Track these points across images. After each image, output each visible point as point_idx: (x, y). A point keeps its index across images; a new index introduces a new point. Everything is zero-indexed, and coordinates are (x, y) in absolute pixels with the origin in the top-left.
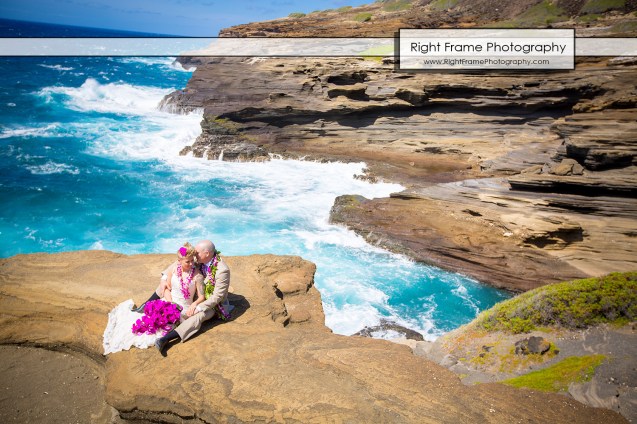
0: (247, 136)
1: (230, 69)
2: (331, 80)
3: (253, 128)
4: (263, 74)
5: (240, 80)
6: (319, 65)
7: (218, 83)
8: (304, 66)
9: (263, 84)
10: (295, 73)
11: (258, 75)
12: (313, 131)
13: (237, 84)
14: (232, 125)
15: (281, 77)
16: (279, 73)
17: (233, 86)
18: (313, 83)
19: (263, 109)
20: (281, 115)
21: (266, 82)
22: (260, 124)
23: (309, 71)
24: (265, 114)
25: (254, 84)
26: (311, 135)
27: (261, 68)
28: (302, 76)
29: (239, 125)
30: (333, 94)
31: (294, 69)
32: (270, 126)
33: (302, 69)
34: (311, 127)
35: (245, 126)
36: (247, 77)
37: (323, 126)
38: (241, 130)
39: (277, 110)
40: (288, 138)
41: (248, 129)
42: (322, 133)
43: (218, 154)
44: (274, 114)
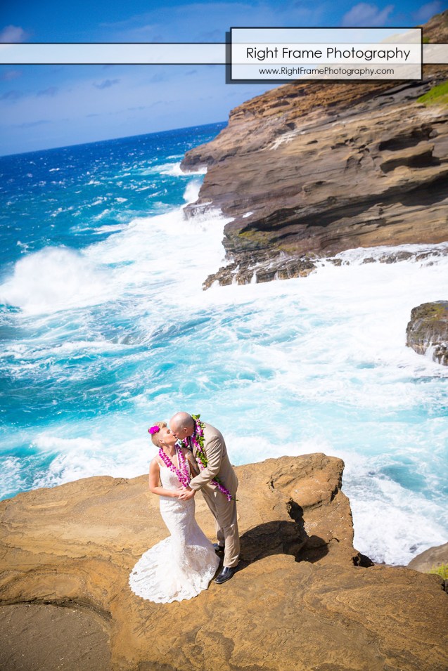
0: (283, 247)
1: (248, 162)
2: (384, 146)
3: (289, 234)
4: (292, 159)
5: (263, 172)
6: (364, 129)
7: (236, 183)
8: (344, 136)
9: (294, 172)
10: (333, 148)
11: (286, 161)
12: (369, 223)
13: (260, 179)
14: (263, 237)
15: (315, 157)
16: (312, 152)
17: (255, 183)
18: (360, 156)
19: (297, 208)
20: (323, 210)
21: (297, 168)
22: (297, 228)
23: (352, 140)
24: (301, 213)
25: (283, 175)
26: (367, 227)
27: (288, 152)
28: (343, 149)
29: (270, 235)
30: (389, 167)
31: (331, 143)
32: (312, 228)
33: (342, 140)
34: (365, 217)
35: (278, 234)
36: (271, 167)
37: (381, 212)
38: (274, 240)
39: (316, 205)
40: (337, 239)
41: (282, 237)
42: (382, 223)
43: (250, 277)
44: (313, 211)
